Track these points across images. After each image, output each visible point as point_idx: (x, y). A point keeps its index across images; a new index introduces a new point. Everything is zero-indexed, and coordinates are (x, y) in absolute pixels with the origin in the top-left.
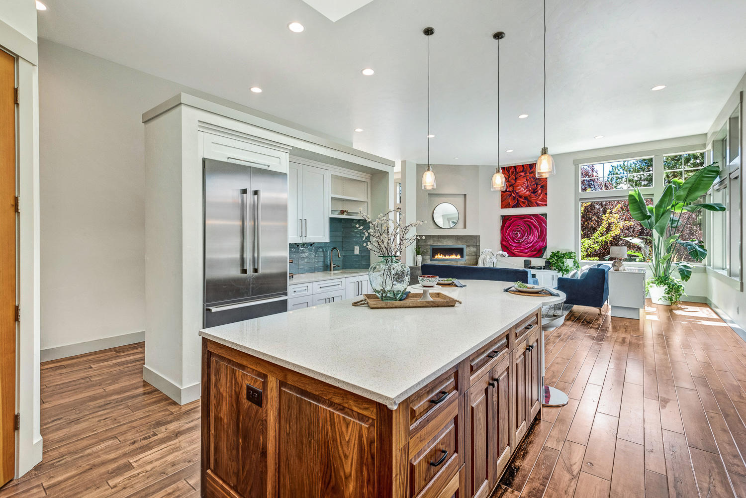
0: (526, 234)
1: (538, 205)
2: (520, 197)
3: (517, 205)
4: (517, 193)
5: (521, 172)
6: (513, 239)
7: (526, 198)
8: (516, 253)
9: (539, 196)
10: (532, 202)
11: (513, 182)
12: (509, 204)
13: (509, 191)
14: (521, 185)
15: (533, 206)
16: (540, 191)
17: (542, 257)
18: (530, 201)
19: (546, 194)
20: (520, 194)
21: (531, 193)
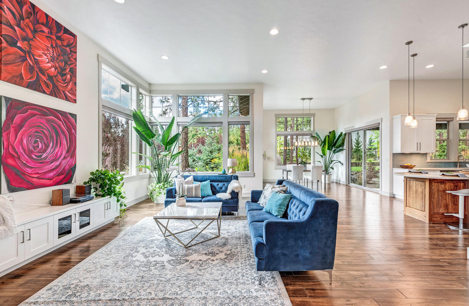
0: (51, 144)
1: (67, 99)
2: (42, 71)
3: (35, 86)
4: (37, 62)
5: (43, 24)
6: (29, 153)
7: (50, 78)
8: (35, 180)
9: (69, 83)
10: (59, 89)
11: (30, 36)
12: (22, 78)
13: (19, 48)
14: (43, 49)
15: (61, 98)
16: (68, 76)
17: (71, 183)
18: (57, 87)
19: (75, 83)
20: (43, 65)
21: (58, 72)
